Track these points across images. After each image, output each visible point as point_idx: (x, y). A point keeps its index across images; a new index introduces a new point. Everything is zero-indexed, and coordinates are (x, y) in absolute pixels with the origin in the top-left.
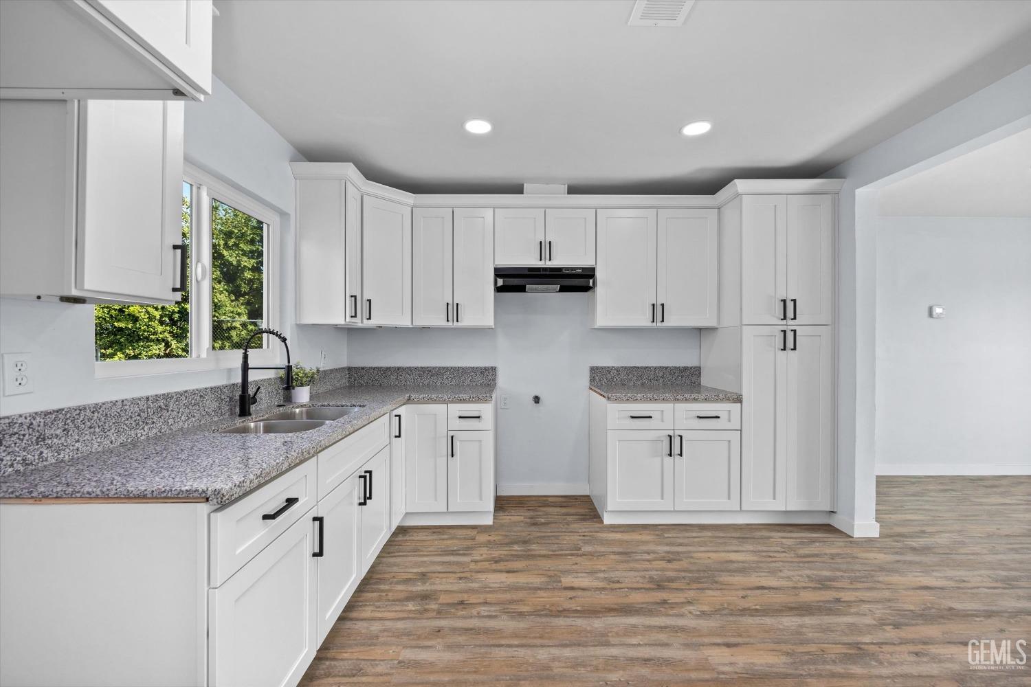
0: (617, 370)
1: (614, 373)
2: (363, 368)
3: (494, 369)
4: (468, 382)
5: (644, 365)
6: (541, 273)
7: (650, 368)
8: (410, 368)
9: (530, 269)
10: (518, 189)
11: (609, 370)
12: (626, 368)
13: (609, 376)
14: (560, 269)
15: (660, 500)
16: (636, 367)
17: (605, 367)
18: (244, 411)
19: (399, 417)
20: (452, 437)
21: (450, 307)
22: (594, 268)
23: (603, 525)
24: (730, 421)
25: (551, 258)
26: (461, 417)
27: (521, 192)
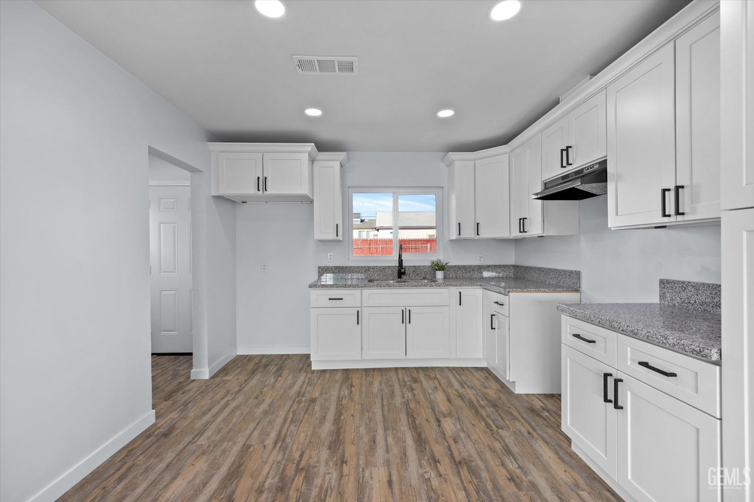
3: (577, 273)
9: (563, 177)
10: (555, 103)
14: (581, 171)
15: (604, 456)
18: (400, 277)
19: (460, 293)
20: (492, 315)
21: (522, 221)
22: (606, 160)
23: (569, 448)
24: (697, 392)
25: (570, 162)
26: (497, 303)
27: (558, 103)
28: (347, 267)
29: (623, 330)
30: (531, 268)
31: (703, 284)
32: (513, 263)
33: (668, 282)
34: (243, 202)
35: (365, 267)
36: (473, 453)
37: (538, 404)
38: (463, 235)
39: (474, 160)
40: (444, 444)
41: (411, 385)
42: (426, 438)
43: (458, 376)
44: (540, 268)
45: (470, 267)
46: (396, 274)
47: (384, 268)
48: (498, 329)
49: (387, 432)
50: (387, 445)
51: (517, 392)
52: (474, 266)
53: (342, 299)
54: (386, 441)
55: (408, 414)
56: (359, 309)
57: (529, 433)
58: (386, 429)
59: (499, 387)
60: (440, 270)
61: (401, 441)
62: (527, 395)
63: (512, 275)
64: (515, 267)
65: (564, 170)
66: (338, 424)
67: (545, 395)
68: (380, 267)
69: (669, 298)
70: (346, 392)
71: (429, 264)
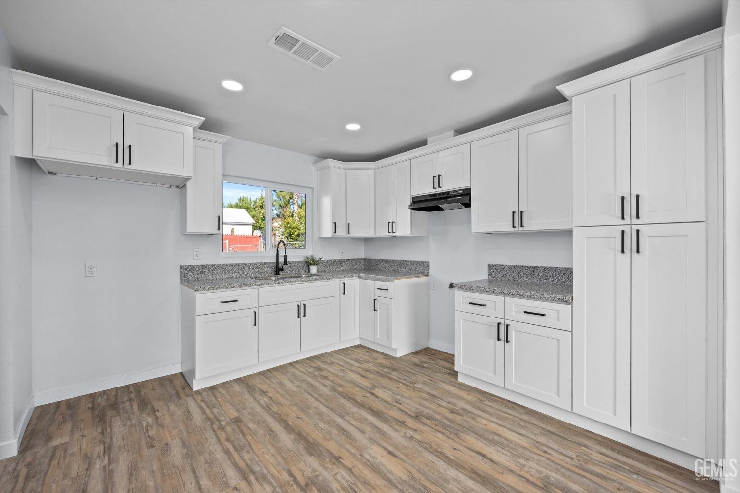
0: (510, 268)
1: (507, 270)
2: (369, 259)
3: (427, 263)
4: (413, 270)
5: (534, 265)
6: (437, 197)
7: (539, 267)
8: (387, 260)
9: (431, 195)
10: (423, 143)
11: (503, 268)
12: (517, 266)
13: (503, 273)
14: (448, 193)
15: (493, 375)
16: (525, 267)
17: (500, 265)
18: (277, 273)
19: (344, 284)
20: (375, 300)
21: (390, 225)
22: (470, 189)
23: (456, 381)
24: (559, 321)
25: (440, 186)
26: (379, 289)
27: (426, 144)
28: (218, 266)
29: (512, 295)
30: (383, 261)
31: (514, 266)
32: (363, 257)
33: (493, 265)
34: (50, 173)
35: (240, 265)
36: (418, 406)
37: (416, 360)
38: (338, 234)
39: (346, 170)
40: (394, 409)
41: (320, 374)
42: (378, 409)
43: (349, 357)
44: (392, 260)
45: (334, 261)
46: (273, 270)
47: (260, 265)
48: (380, 309)
49: (345, 418)
50: (356, 427)
51: (398, 357)
52: (338, 260)
53: (237, 301)
54: (353, 425)
55: (344, 398)
56: (256, 310)
57: (431, 380)
58: (342, 416)
59: (383, 356)
60: (314, 264)
61: (362, 420)
62: (404, 356)
63: (362, 267)
64: (365, 260)
65: (434, 190)
66: (293, 431)
67: (413, 353)
68: (256, 264)
69: (494, 275)
70: (264, 400)
71: (302, 259)
